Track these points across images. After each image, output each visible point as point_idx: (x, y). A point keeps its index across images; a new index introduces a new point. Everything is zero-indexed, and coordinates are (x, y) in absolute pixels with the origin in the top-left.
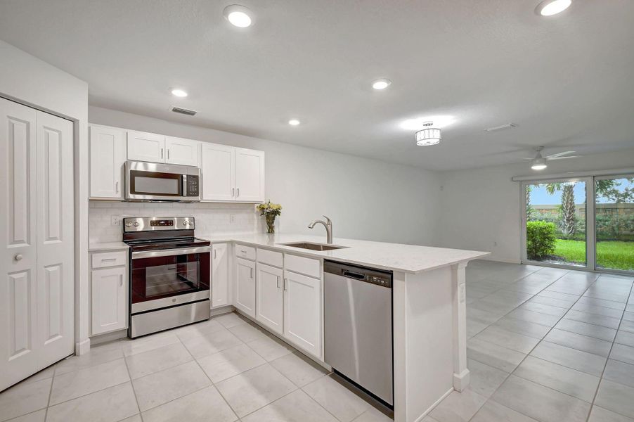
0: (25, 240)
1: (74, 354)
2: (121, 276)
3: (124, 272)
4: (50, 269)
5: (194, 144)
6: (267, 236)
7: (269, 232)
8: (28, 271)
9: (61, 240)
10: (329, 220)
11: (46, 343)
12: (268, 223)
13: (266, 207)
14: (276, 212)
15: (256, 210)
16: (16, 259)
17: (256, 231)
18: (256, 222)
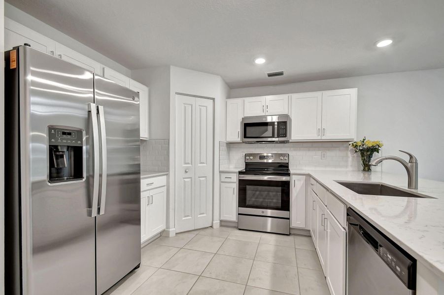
0: (190, 163)
1: (212, 227)
2: (234, 188)
3: (235, 186)
4: (201, 179)
5: (285, 97)
6: (362, 174)
7: (364, 170)
8: (191, 178)
9: (206, 164)
10: (411, 157)
11: (199, 216)
12: (364, 161)
13: (360, 144)
14: (374, 149)
15: (351, 147)
16: (186, 172)
17: (350, 169)
18: (350, 159)
